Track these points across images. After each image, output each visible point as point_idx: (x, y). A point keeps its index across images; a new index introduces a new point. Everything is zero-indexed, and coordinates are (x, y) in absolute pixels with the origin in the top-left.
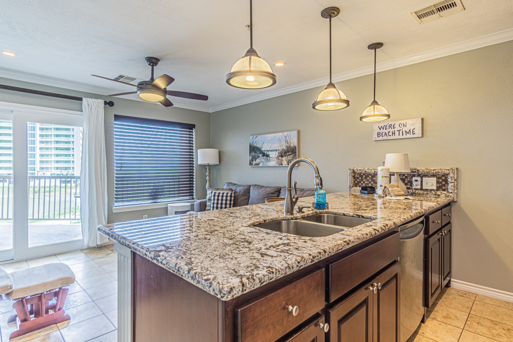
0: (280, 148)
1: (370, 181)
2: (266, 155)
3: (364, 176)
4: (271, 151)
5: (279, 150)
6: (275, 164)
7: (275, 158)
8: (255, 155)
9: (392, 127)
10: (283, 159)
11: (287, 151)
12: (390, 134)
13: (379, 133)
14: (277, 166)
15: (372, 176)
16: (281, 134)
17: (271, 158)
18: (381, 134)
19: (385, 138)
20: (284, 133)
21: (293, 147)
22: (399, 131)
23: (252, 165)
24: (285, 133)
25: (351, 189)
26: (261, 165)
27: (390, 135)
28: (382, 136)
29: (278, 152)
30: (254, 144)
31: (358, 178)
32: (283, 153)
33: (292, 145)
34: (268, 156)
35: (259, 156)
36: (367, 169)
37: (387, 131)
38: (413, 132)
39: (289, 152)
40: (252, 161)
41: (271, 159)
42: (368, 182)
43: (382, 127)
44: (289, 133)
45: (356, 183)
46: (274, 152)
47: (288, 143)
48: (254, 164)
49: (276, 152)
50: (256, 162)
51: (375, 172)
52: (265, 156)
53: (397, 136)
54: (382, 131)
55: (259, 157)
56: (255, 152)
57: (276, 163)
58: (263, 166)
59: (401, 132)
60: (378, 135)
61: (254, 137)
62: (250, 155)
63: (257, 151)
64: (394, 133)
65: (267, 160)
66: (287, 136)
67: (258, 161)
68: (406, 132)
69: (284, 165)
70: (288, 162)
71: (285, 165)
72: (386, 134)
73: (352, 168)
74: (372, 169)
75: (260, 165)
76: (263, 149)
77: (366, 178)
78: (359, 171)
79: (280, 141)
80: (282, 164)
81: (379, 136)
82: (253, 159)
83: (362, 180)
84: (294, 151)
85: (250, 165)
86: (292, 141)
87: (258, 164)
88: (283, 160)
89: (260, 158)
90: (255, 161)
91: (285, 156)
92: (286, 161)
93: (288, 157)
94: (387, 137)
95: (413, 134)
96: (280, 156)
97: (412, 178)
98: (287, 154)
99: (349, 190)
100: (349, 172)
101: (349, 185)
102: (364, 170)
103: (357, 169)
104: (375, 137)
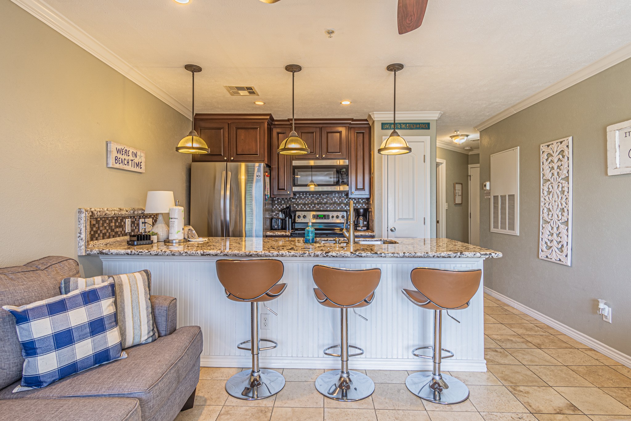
1: (108, 228)
3: (101, 222)
9: (127, 153)
12: (126, 162)
13: (116, 158)
15: (109, 220)
18: (118, 160)
19: (121, 166)
22: (132, 160)
25: (89, 246)
27: (125, 164)
28: (119, 163)
31: (94, 225)
36: (106, 209)
37: (123, 157)
38: (140, 165)
42: (106, 230)
43: (119, 150)
45: (92, 235)
51: (115, 214)
53: (129, 168)
54: (119, 156)
59: (133, 162)
60: (116, 160)
64: (128, 163)
68: (136, 163)
72: (122, 162)
73: (89, 209)
74: (111, 210)
77: (103, 224)
83: (99, 228)
94: (123, 166)
95: (141, 168)
97: (139, 220)
99: (86, 247)
100: (83, 215)
101: (84, 239)
102: (104, 211)
103: (95, 210)
104: (112, 162)
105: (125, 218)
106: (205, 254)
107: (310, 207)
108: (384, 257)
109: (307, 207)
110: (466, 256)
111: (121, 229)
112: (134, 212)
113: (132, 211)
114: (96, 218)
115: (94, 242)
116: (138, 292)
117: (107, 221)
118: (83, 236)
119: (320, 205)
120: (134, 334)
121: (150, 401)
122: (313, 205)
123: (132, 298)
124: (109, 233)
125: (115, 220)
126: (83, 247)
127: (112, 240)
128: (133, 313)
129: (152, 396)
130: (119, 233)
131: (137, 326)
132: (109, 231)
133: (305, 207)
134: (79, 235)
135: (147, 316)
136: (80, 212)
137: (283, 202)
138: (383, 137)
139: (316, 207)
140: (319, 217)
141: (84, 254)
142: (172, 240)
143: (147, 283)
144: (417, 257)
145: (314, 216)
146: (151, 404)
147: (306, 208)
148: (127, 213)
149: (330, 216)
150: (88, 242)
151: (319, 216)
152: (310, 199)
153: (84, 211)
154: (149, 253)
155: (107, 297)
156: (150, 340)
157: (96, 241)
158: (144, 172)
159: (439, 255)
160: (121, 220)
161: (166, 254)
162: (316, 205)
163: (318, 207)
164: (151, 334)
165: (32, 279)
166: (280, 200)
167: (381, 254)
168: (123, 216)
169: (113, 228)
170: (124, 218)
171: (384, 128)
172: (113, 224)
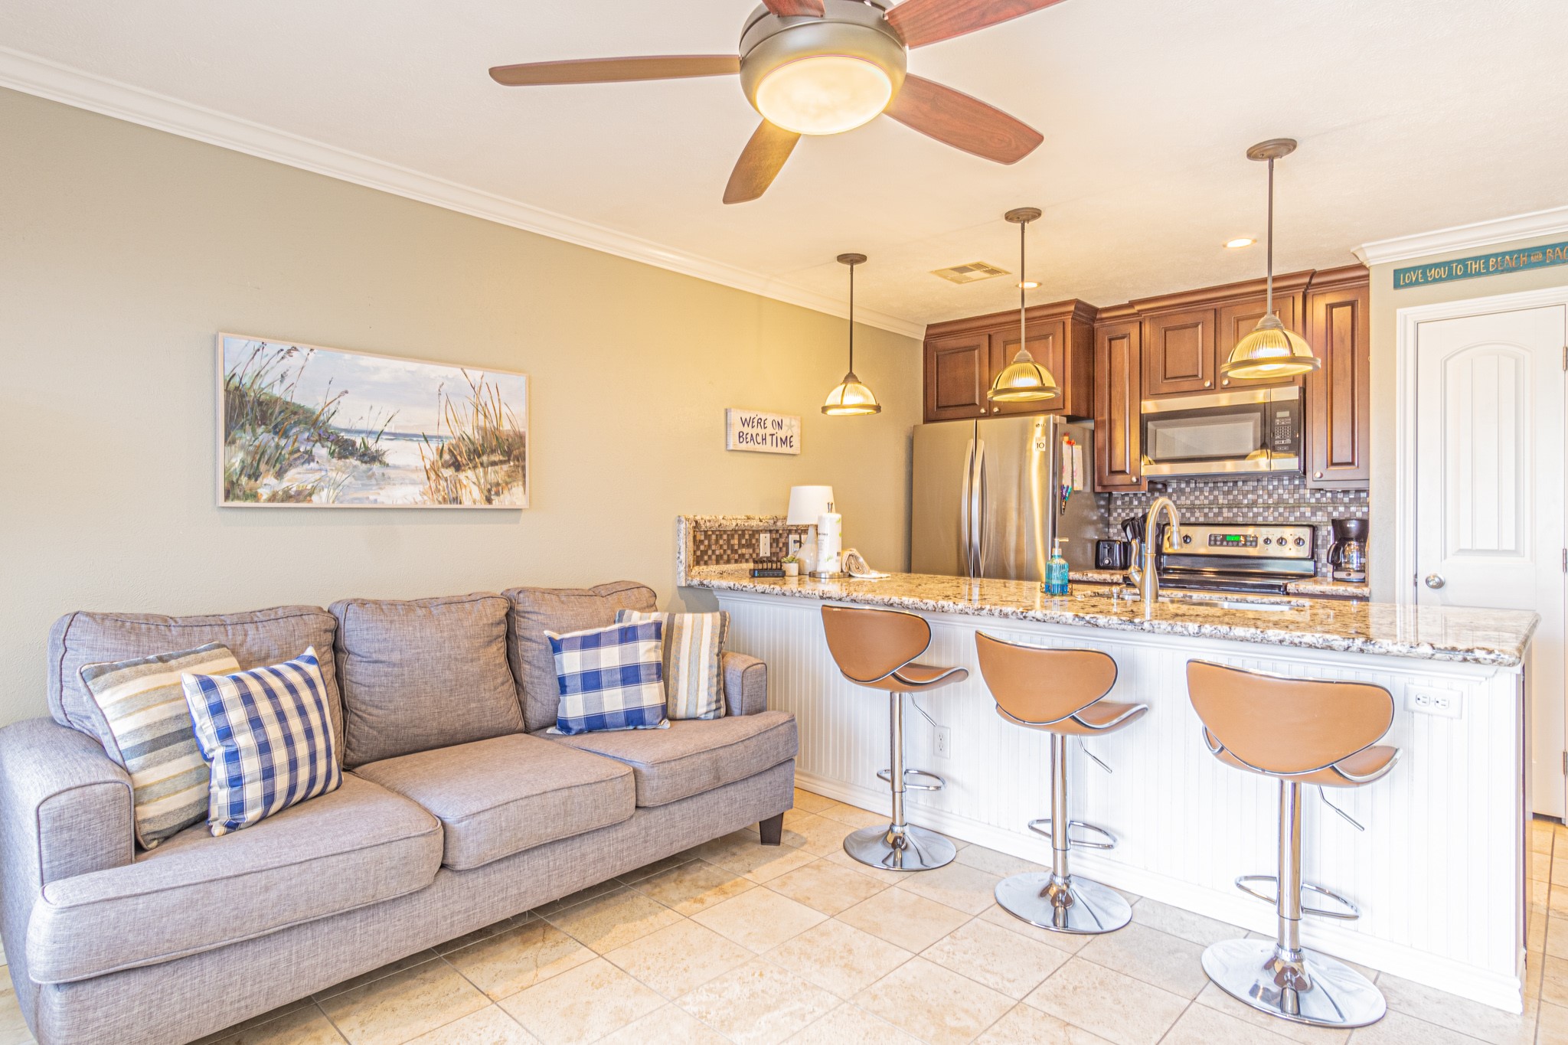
0: (444, 431)
1: (725, 547)
2: (364, 455)
3: (714, 537)
4: (396, 436)
5: (439, 437)
6: (419, 498)
7: (417, 470)
8: (277, 446)
9: (762, 424)
10: (462, 476)
11: (483, 445)
12: (759, 439)
13: (741, 434)
14: (429, 505)
15: (728, 535)
16: (456, 371)
17: (396, 467)
18: (744, 436)
19: (751, 446)
20: (466, 371)
21: (508, 436)
22: (772, 435)
23: (255, 496)
24: (475, 375)
25: (692, 573)
26: (319, 500)
27: (759, 442)
28: (747, 442)
29: (434, 445)
30: (272, 385)
31: (701, 542)
32: (461, 454)
33: (506, 427)
34: (371, 457)
35: (309, 453)
36: (721, 517)
37: (754, 431)
38: (790, 442)
39: (493, 451)
40: (255, 475)
41: (388, 472)
42: (722, 551)
43: (746, 419)
44: (491, 377)
45: (698, 556)
46: (414, 445)
47: (485, 416)
48: (264, 493)
49: (424, 445)
50: (285, 484)
51: (737, 525)
52: (352, 454)
53: (767, 447)
54: (746, 430)
55: (310, 457)
56: (280, 431)
57: (423, 494)
58: (337, 505)
59: (774, 437)
60: (740, 437)
61: (272, 348)
62: (229, 441)
63: (296, 424)
64: (764, 439)
65: (370, 477)
66: (484, 389)
67: (296, 478)
68: (781, 439)
69: (467, 503)
70: (489, 491)
71: (475, 502)
72: (753, 439)
73: (691, 517)
74: (731, 518)
75: (314, 498)
76: (337, 422)
77: (717, 541)
78: (708, 524)
79: (448, 401)
80: (456, 500)
81: (741, 440)
82: (263, 467)
83: (709, 546)
84: (516, 452)
85: (228, 494)
86: (504, 409)
87: (299, 493)
88: (465, 482)
89: (313, 465)
90: (280, 475)
91: (475, 467)
92: (479, 486)
93: (486, 473)
94: (754, 447)
95: (791, 447)
96: (446, 465)
97: (788, 537)
98: (485, 458)
99: (686, 575)
100: (683, 526)
101: (684, 561)
102: (717, 521)
103: (702, 519)
104: (733, 442)
105: (758, 532)
106: (825, 596)
107: (1206, 515)
108: (1149, 631)
109: (1197, 514)
110: (1383, 650)
111: (751, 551)
112: (775, 523)
113: (772, 522)
114: (706, 532)
115: (701, 568)
116: (701, 640)
117: (725, 537)
118: (683, 557)
119: (1235, 510)
120: (688, 701)
121: (654, 779)
122: (1216, 510)
123: (690, 648)
124: (728, 556)
125: (739, 535)
126: (683, 574)
127: (732, 567)
128: (689, 671)
129: (656, 774)
130: (747, 556)
131: (693, 690)
132: (729, 552)
133: (1193, 514)
134: (678, 555)
135: (709, 679)
136: (679, 521)
137: (1136, 503)
138: (1399, 311)
139: (1225, 515)
140: (1228, 542)
141: (684, 584)
142: (820, 573)
143: (718, 631)
144: (1236, 639)
145: (1213, 538)
146: (654, 783)
147: (1197, 518)
148: (761, 524)
149: (1261, 541)
150: (689, 566)
151: (1228, 538)
152: (1207, 494)
153: (683, 519)
154: (755, 589)
155: (648, 638)
156: (711, 715)
157: (705, 567)
158: (798, 452)
159: (1297, 641)
160: (750, 535)
161: (775, 592)
162: (1225, 510)
163: (1231, 515)
164: (714, 706)
165: (585, 605)
166: (1127, 499)
167: (1143, 623)
168: (754, 529)
169: (736, 547)
170: (756, 532)
171: (1402, 283)
172: (735, 541)
